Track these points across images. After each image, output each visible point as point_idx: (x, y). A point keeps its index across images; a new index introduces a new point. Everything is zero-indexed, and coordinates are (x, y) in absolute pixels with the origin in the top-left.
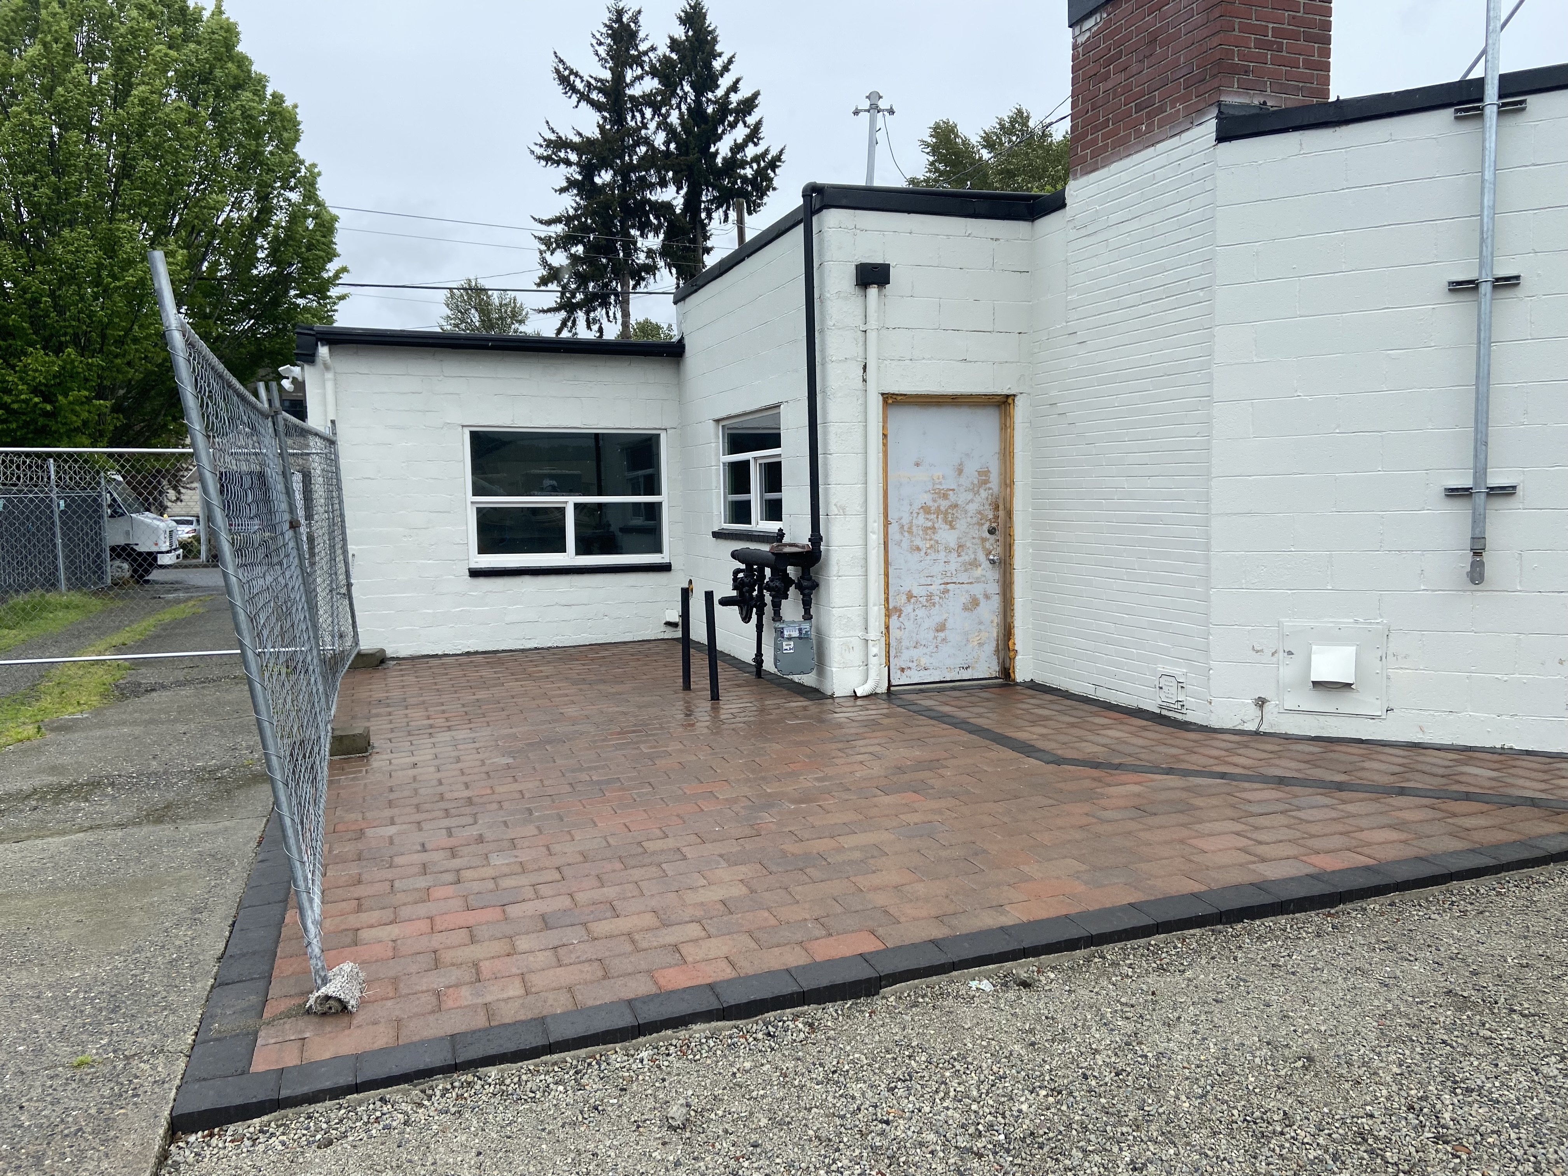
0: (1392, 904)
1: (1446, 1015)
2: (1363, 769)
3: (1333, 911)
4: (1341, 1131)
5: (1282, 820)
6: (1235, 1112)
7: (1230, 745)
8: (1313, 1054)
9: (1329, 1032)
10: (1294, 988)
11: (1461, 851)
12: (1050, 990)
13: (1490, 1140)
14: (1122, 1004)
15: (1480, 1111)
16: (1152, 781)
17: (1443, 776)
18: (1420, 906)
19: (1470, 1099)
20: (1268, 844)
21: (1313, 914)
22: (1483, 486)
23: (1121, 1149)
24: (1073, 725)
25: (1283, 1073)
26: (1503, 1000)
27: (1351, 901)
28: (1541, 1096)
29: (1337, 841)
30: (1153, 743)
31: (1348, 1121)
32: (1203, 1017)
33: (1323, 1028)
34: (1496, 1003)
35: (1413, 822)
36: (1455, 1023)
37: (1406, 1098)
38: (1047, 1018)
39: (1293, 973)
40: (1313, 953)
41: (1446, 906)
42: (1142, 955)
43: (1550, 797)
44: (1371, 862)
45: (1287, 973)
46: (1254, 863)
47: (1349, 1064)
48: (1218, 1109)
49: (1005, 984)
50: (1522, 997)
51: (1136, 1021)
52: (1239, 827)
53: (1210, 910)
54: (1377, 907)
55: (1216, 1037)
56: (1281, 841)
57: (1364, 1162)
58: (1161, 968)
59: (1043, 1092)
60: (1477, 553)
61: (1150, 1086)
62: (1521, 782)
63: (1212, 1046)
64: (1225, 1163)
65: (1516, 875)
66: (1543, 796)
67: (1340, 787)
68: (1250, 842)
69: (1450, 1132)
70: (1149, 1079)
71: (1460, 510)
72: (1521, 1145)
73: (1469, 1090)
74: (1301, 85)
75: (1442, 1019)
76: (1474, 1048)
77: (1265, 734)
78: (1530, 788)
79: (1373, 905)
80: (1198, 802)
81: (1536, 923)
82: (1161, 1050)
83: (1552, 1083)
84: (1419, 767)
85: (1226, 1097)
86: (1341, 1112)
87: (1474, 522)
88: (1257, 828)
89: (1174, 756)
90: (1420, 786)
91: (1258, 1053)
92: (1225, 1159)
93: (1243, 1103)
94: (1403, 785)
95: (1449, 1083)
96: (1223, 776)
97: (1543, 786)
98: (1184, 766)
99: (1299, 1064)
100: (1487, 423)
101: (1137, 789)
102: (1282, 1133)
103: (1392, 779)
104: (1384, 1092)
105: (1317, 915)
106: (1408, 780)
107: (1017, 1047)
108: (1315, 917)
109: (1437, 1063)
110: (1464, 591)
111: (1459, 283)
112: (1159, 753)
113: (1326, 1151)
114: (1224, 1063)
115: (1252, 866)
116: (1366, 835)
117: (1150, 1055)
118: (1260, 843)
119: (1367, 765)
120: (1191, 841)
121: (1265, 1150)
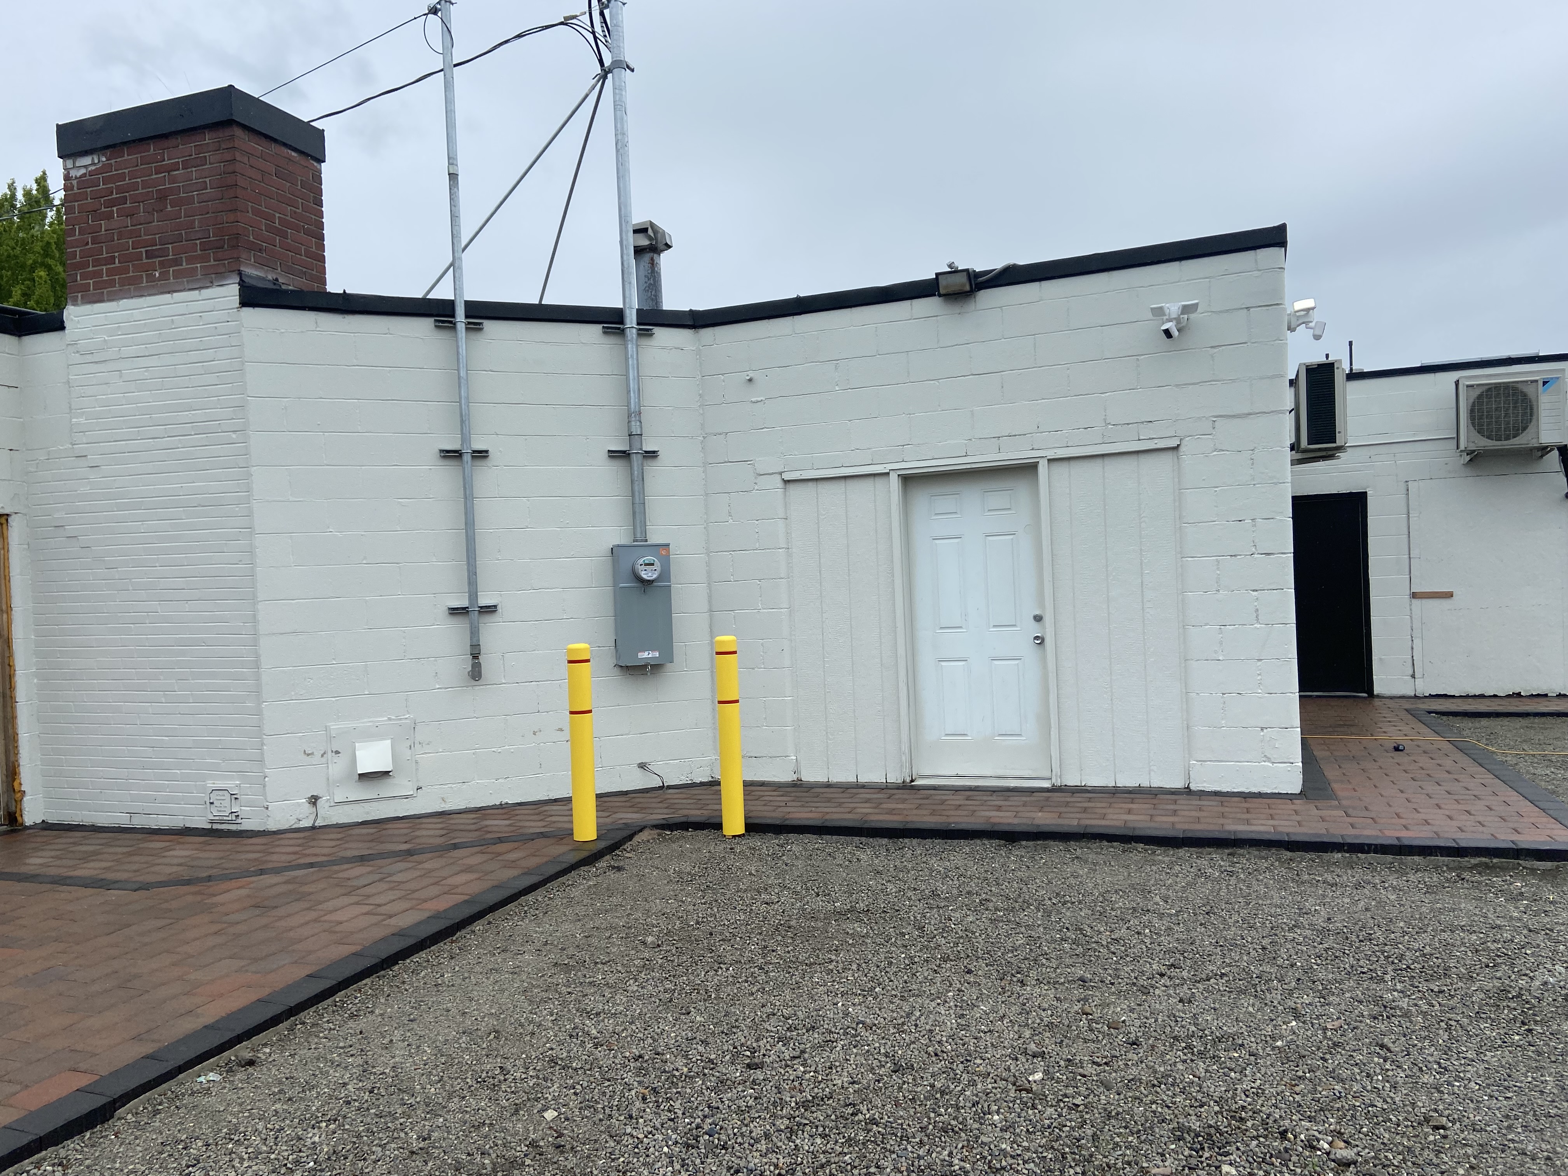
0: (489, 923)
1: (561, 978)
2: (418, 837)
3: (454, 938)
4: (539, 1064)
5: (383, 886)
6: (468, 1080)
7: (300, 841)
8: (497, 1028)
9: (498, 1013)
10: (458, 994)
11: (519, 875)
12: (274, 1060)
13: (624, 1035)
14: (341, 1048)
15: (610, 1022)
16: (252, 883)
17: (476, 831)
18: (507, 919)
19: (601, 1018)
20: (385, 905)
21: (442, 944)
22: (476, 606)
23: (406, 1133)
24: (130, 854)
25: (485, 1046)
26: (588, 959)
27: (464, 928)
28: (636, 1002)
29: (434, 891)
30: (228, 853)
31: (541, 1056)
32: (409, 1034)
33: (493, 1011)
34: (585, 962)
35: (476, 865)
36: (568, 981)
37: (565, 1032)
38: (287, 1079)
39: (453, 985)
40: (456, 970)
41: (523, 915)
42: (334, 1012)
43: (551, 830)
44: (466, 898)
45: (448, 986)
46: (384, 920)
47: (521, 1025)
48: (456, 1083)
49: (230, 1070)
50: (597, 954)
51: (361, 1055)
52: (353, 899)
53: (374, 961)
54: (481, 928)
55: (426, 1042)
56: (394, 901)
57: (564, 1074)
58: (352, 1016)
59: (324, 1124)
60: (475, 656)
61: (399, 1089)
62: (527, 824)
63: (427, 1049)
64: (480, 1111)
65: (555, 883)
66: (547, 830)
67: (410, 853)
68: (371, 907)
69: (600, 1039)
70: (395, 1086)
71: (460, 625)
72: (640, 1031)
73: (598, 1014)
74: (304, 270)
75: (561, 981)
76: (588, 991)
77: (321, 827)
78: (535, 826)
79: (478, 926)
80: (306, 889)
81: (580, 910)
82: (391, 1065)
83: (637, 994)
84: (455, 827)
85: (456, 1075)
86: (534, 1053)
87: (472, 633)
88: (369, 896)
89: (256, 860)
90: (465, 840)
91: (461, 1041)
92: (479, 1109)
93: (470, 1073)
94: (453, 842)
95: (584, 1015)
96: (311, 865)
97: (543, 824)
98: (270, 866)
99: (492, 1036)
100: (475, 559)
101: (243, 892)
102: (505, 1080)
103: (443, 840)
104: (551, 1033)
105: (445, 944)
106: (454, 838)
107: (278, 1106)
108: (445, 946)
109: (572, 1006)
110: (467, 687)
111: (448, 451)
112: (241, 860)
113: (538, 1078)
114: (442, 1056)
115: (384, 923)
116: (450, 881)
117: (387, 1071)
118: (379, 905)
119: (418, 833)
120: (323, 919)
121: (501, 1093)
